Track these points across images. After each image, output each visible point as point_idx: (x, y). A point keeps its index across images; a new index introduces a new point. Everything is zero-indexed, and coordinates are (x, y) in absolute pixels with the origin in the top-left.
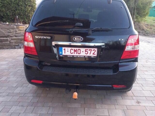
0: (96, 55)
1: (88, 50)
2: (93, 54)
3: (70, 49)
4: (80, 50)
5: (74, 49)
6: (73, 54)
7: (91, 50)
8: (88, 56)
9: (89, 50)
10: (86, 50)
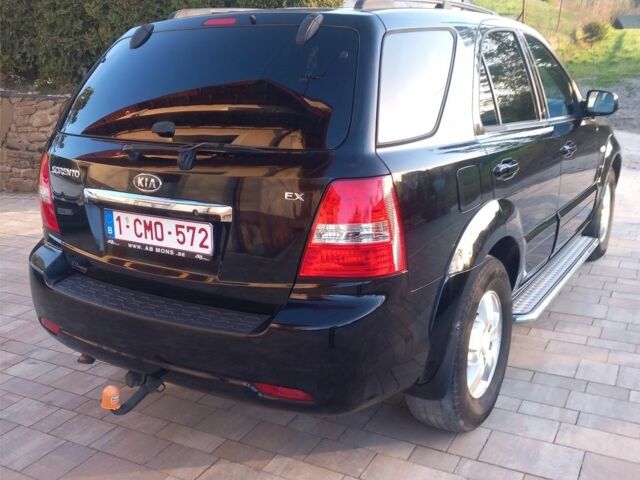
0: (209, 251)
1: (183, 227)
2: (202, 245)
3: (132, 217)
4: (161, 224)
5: (145, 222)
6: (142, 240)
7: (194, 229)
8: (187, 253)
9: (189, 228)
10: (180, 229)
